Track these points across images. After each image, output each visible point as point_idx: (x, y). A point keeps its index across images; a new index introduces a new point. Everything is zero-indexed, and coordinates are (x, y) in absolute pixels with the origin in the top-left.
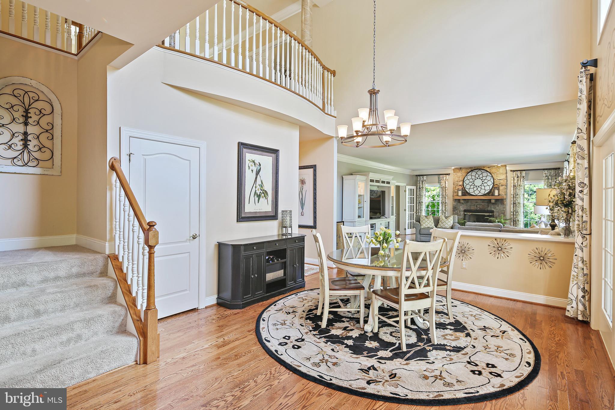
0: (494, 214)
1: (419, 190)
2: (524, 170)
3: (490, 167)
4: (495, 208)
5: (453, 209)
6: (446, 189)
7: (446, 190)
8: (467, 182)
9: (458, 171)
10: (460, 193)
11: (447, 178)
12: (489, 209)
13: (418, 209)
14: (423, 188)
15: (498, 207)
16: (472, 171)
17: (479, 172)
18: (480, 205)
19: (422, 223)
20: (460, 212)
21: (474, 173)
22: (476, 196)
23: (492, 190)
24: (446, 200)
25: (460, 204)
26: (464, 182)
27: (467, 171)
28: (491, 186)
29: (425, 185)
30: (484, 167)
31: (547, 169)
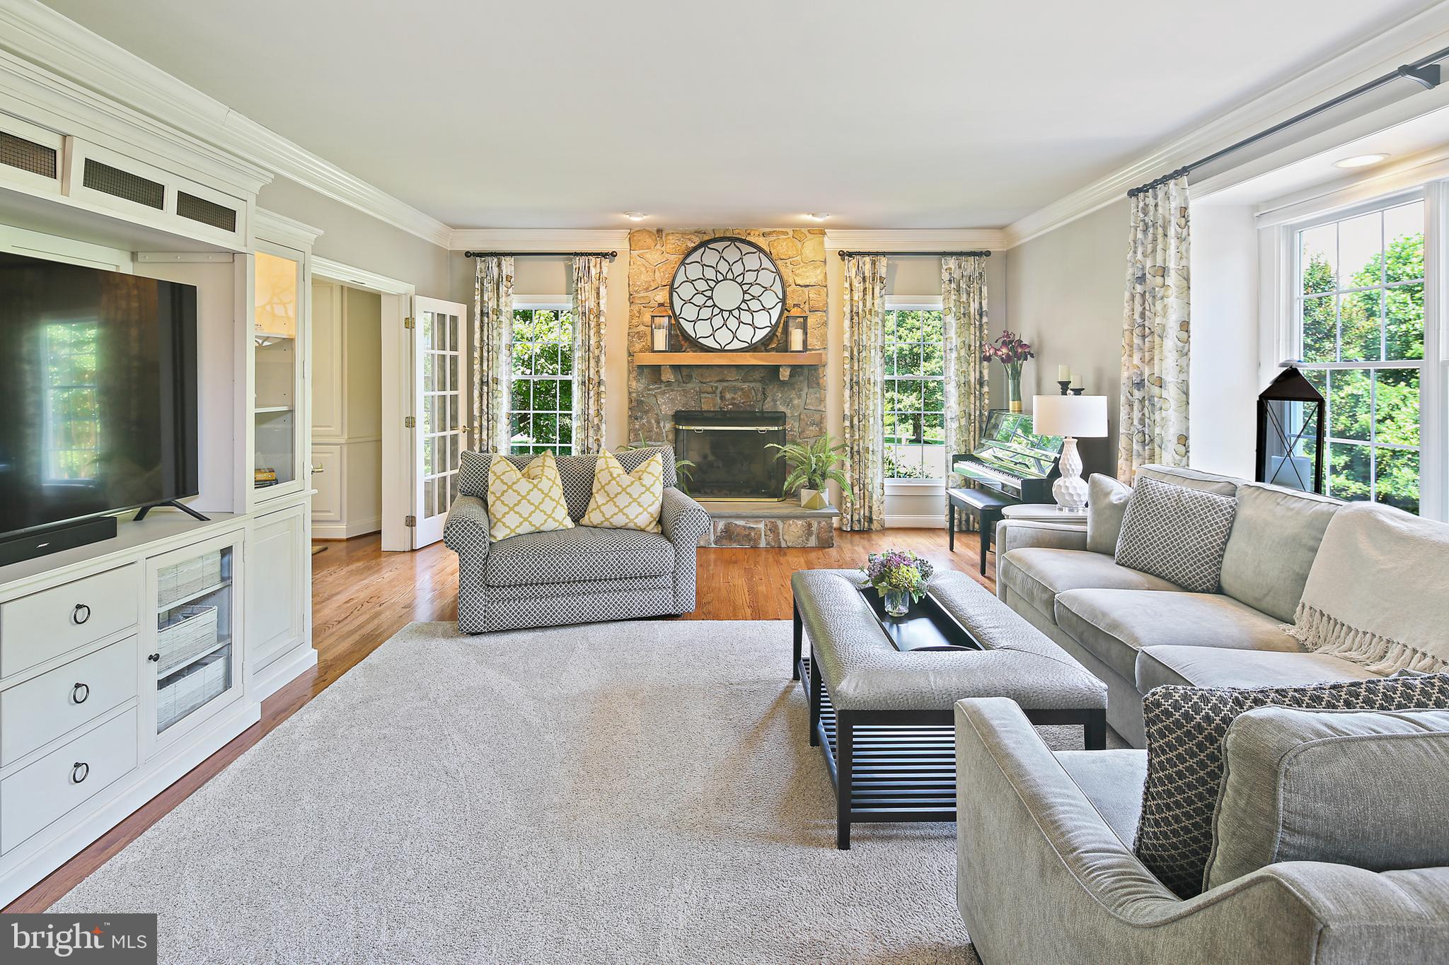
0: (785, 430)
1: (482, 321)
2: (884, 254)
3: (770, 233)
4: (788, 403)
5: (629, 408)
6: (602, 319)
7: (603, 326)
8: (686, 291)
9: (649, 241)
10: (661, 341)
11: (605, 270)
12: (768, 406)
13: (476, 413)
14: (498, 312)
15: (800, 397)
16: (704, 244)
17: (732, 254)
18: (735, 390)
19: (497, 509)
20: (658, 423)
21: (710, 257)
22: (723, 350)
23: (780, 330)
24: (602, 371)
25: (660, 388)
26: (672, 290)
27: (684, 245)
28: (775, 314)
29: (511, 302)
30: (748, 232)
31: (951, 254)
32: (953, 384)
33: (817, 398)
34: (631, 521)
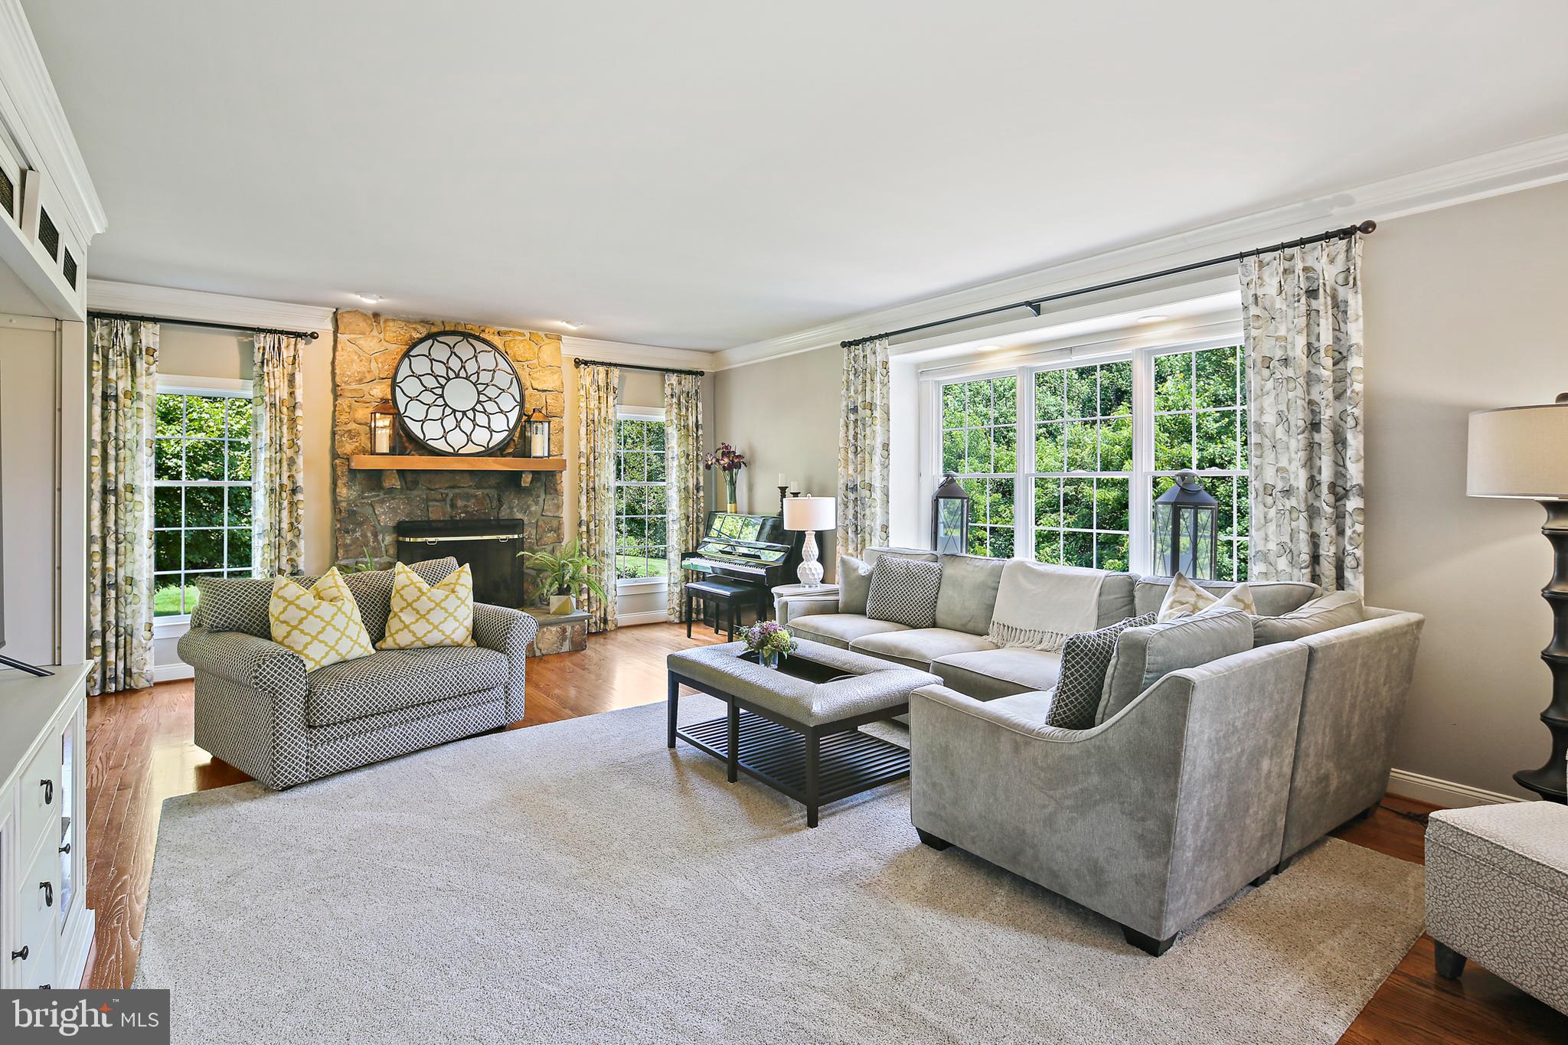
0: (523, 537)
3: (506, 333)
4: (525, 510)
5: (336, 520)
6: (299, 413)
7: (299, 422)
8: (411, 387)
9: (363, 325)
10: (383, 444)
11: (302, 353)
12: (504, 514)
14: (133, 395)
15: (537, 503)
16: (431, 336)
17: (464, 350)
18: (467, 497)
20: (375, 535)
21: (440, 352)
22: (456, 454)
23: (518, 434)
24: (299, 476)
25: (378, 495)
26: (394, 385)
27: (408, 335)
28: (513, 417)
29: (154, 383)
30: (482, 328)
31: (673, 371)
32: (675, 489)
33: (555, 504)
34: (448, 637)
